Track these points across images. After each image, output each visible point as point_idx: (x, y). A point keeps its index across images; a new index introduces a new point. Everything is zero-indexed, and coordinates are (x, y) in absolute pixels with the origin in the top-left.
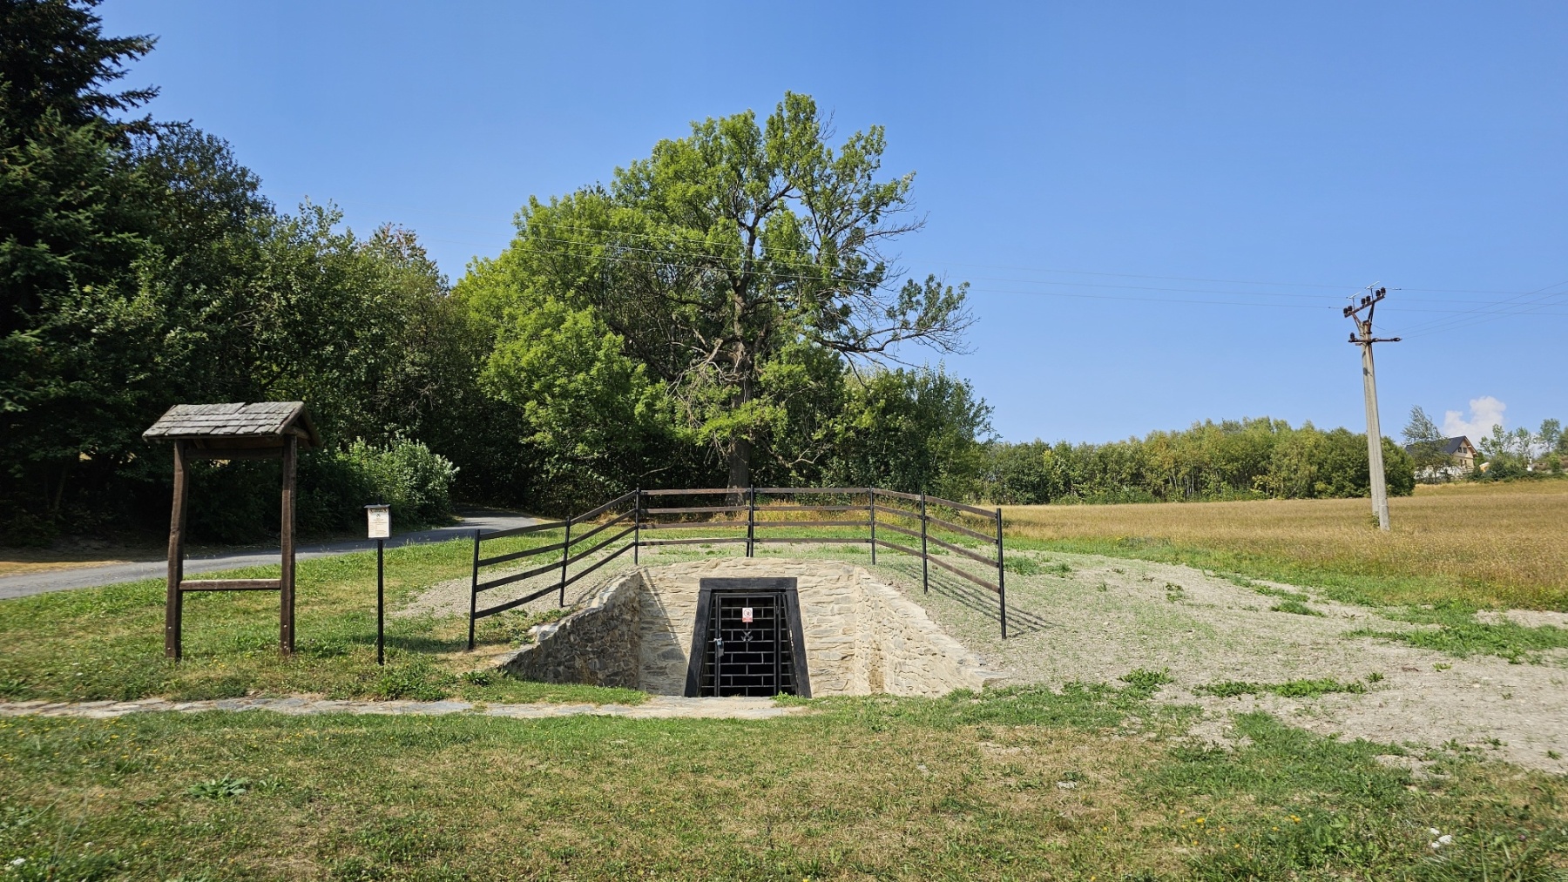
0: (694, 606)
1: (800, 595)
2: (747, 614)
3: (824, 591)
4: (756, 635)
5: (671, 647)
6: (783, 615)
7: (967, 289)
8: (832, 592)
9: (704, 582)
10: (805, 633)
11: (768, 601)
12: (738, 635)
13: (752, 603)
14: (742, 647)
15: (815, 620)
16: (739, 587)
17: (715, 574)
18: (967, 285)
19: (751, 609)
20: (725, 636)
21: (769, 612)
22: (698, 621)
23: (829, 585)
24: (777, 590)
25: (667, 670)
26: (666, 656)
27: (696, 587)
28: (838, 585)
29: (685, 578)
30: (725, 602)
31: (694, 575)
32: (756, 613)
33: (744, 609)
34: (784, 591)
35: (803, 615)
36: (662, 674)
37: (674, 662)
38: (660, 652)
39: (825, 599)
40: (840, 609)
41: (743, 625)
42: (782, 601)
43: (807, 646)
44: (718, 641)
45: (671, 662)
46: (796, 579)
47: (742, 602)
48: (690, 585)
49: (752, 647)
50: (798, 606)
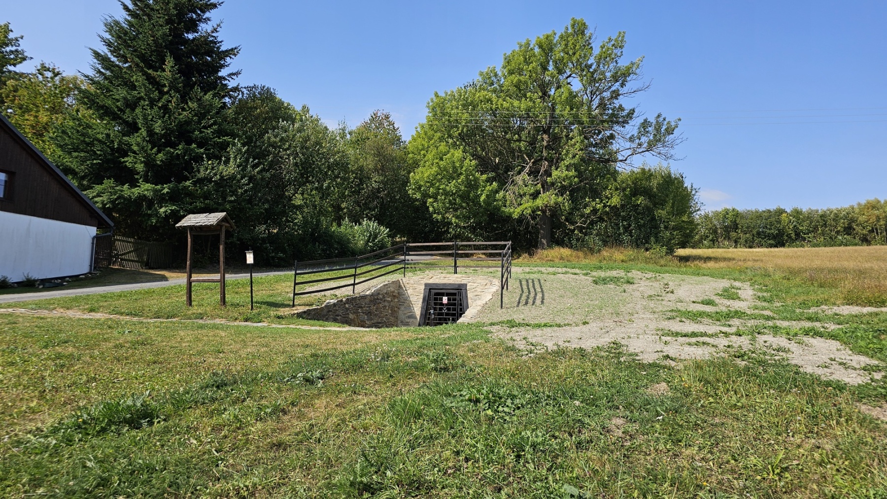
0: (422, 296)
1: (468, 292)
2: (445, 300)
3: (479, 290)
4: (449, 309)
6: (461, 300)
7: (679, 122)
8: (483, 291)
9: (426, 285)
11: (455, 294)
12: (441, 309)
13: (447, 295)
14: (442, 314)
15: (474, 303)
16: (441, 287)
17: (431, 281)
18: (680, 120)
19: (446, 298)
20: (435, 309)
21: (455, 299)
22: (423, 302)
23: (482, 287)
24: (458, 289)
25: (410, 323)
26: (409, 317)
27: (423, 287)
28: (486, 287)
29: (418, 283)
30: (436, 294)
31: (422, 282)
32: (449, 300)
33: (443, 297)
34: (461, 289)
35: (469, 301)
37: (412, 320)
38: (407, 316)
39: (479, 294)
41: (442, 304)
42: (460, 294)
44: (432, 311)
46: (466, 285)
47: (443, 294)
48: (420, 286)
49: (447, 314)
50: (467, 297)
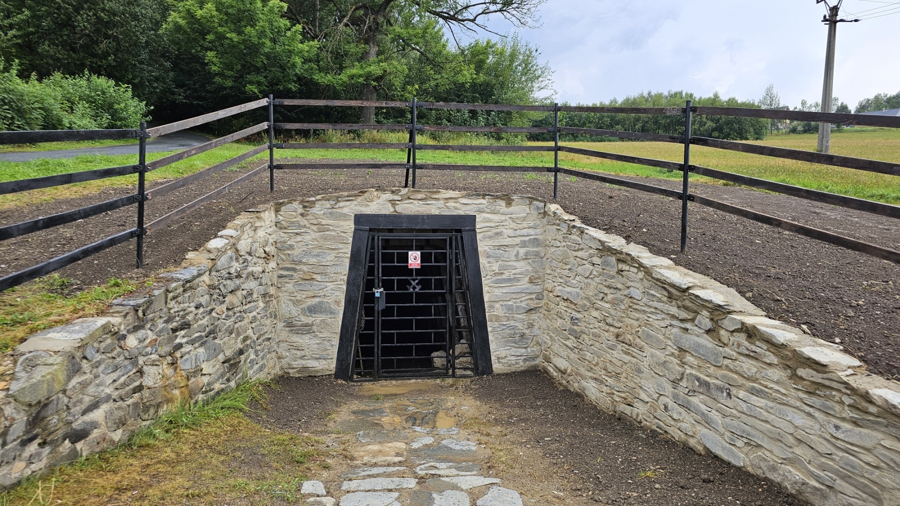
0: (348, 249)
1: (479, 237)
2: (414, 259)
3: (508, 232)
4: (425, 284)
5: (317, 300)
6: (458, 261)
8: (518, 232)
9: (359, 219)
10: (484, 282)
11: (441, 244)
12: (404, 284)
13: (420, 245)
14: (408, 298)
15: (496, 267)
16: (405, 226)
17: (373, 210)
19: (419, 253)
20: (387, 285)
21: (442, 257)
22: (352, 268)
23: (513, 225)
24: (451, 231)
25: (315, 328)
26: (312, 310)
27: (350, 226)
29: (334, 214)
30: (387, 244)
31: (345, 211)
32: (424, 258)
33: (410, 253)
34: (459, 231)
35: (483, 261)
36: (309, 332)
37: (322, 317)
38: (304, 306)
39: (508, 241)
40: (527, 254)
42: (457, 243)
43: (486, 298)
44: (378, 292)
45: (318, 318)
46: (473, 219)
47: (408, 245)
48: (342, 223)
49: (420, 297)
